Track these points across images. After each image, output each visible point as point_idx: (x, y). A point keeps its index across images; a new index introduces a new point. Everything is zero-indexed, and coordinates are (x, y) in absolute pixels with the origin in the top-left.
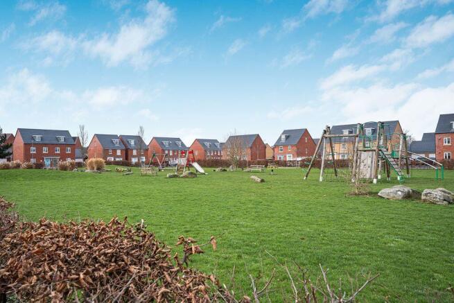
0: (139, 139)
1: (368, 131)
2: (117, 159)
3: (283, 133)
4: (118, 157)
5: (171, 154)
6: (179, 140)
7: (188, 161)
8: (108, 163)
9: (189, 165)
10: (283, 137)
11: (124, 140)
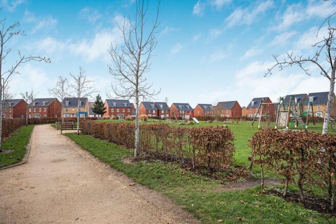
0: (165, 104)
1: (311, 99)
2: (153, 116)
3: (253, 100)
4: (154, 114)
5: (183, 113)
6: (188, 104)
7: (190, 116)
8: (149, 118)
9: (191, 119)
10: (253, 102)
11: (157, 105)
